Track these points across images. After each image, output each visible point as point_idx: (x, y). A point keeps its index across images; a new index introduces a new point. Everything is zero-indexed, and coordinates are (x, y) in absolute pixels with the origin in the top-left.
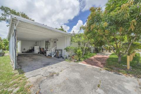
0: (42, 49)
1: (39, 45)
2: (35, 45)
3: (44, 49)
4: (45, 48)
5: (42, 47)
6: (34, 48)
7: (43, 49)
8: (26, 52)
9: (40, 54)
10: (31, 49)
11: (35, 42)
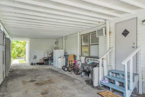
0: (71, 59)
1: (63, 49)
2: (56, 48)
3: (78, 58)
4: (81, 55)
5: (70, 52)
6: (52, 54)
7: (75, 57)
8: (38, 64)
9: (68, 70)
10: (46, 56)
11: (56, 41)
